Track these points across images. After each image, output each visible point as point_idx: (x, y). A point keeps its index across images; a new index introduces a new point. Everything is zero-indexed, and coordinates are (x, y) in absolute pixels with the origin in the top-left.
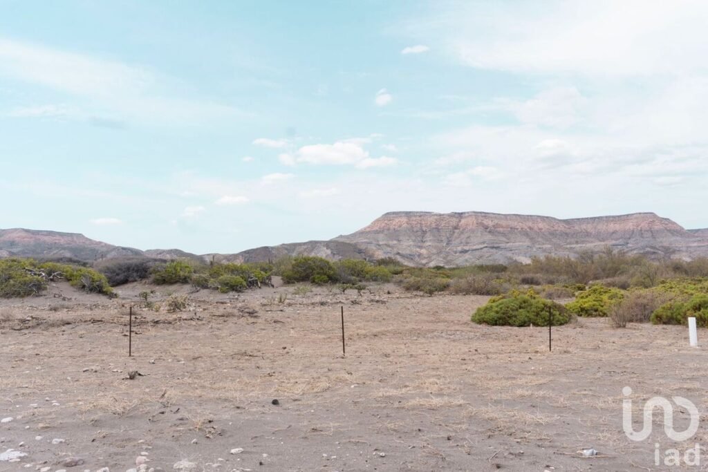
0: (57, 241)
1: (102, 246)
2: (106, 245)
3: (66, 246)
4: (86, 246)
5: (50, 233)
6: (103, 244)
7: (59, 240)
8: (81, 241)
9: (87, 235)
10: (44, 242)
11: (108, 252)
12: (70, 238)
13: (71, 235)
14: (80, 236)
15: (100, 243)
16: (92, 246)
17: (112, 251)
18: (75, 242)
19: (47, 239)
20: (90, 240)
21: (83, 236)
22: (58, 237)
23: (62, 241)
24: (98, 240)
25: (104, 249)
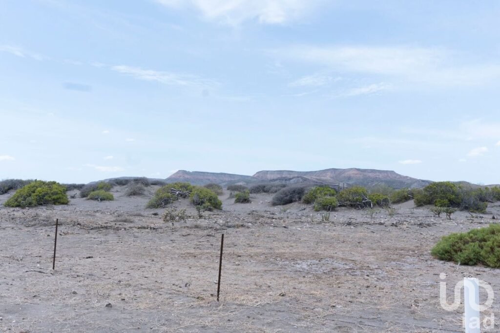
0: (377, 176)
1: (408, 180)
2: (411, 179)
3: (383, 179)
4: (396, 179)
5: (373, 171)
6: (409, 178)
7: (379, 175)
8: (393, 176)
9: (397, 172)
10: (369, 177)
11: (411, 184)
12: (386, 174)
13: (387, 172)
14: (392, 172)
15: (407, 177)
16: (401, 179)
17: (414, 183)
18: (389, 177)
19: (370, 175)
20: (400, 175)
21: (395, 173)
22: (378, 174)
23: (381, 176)
24: (405, 175)
25: (409, 182)
